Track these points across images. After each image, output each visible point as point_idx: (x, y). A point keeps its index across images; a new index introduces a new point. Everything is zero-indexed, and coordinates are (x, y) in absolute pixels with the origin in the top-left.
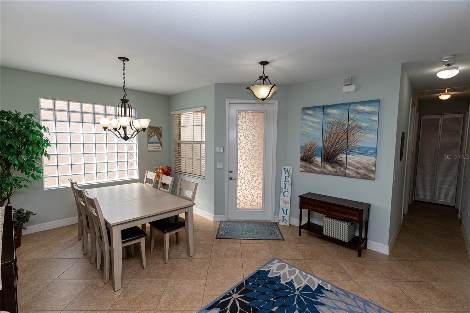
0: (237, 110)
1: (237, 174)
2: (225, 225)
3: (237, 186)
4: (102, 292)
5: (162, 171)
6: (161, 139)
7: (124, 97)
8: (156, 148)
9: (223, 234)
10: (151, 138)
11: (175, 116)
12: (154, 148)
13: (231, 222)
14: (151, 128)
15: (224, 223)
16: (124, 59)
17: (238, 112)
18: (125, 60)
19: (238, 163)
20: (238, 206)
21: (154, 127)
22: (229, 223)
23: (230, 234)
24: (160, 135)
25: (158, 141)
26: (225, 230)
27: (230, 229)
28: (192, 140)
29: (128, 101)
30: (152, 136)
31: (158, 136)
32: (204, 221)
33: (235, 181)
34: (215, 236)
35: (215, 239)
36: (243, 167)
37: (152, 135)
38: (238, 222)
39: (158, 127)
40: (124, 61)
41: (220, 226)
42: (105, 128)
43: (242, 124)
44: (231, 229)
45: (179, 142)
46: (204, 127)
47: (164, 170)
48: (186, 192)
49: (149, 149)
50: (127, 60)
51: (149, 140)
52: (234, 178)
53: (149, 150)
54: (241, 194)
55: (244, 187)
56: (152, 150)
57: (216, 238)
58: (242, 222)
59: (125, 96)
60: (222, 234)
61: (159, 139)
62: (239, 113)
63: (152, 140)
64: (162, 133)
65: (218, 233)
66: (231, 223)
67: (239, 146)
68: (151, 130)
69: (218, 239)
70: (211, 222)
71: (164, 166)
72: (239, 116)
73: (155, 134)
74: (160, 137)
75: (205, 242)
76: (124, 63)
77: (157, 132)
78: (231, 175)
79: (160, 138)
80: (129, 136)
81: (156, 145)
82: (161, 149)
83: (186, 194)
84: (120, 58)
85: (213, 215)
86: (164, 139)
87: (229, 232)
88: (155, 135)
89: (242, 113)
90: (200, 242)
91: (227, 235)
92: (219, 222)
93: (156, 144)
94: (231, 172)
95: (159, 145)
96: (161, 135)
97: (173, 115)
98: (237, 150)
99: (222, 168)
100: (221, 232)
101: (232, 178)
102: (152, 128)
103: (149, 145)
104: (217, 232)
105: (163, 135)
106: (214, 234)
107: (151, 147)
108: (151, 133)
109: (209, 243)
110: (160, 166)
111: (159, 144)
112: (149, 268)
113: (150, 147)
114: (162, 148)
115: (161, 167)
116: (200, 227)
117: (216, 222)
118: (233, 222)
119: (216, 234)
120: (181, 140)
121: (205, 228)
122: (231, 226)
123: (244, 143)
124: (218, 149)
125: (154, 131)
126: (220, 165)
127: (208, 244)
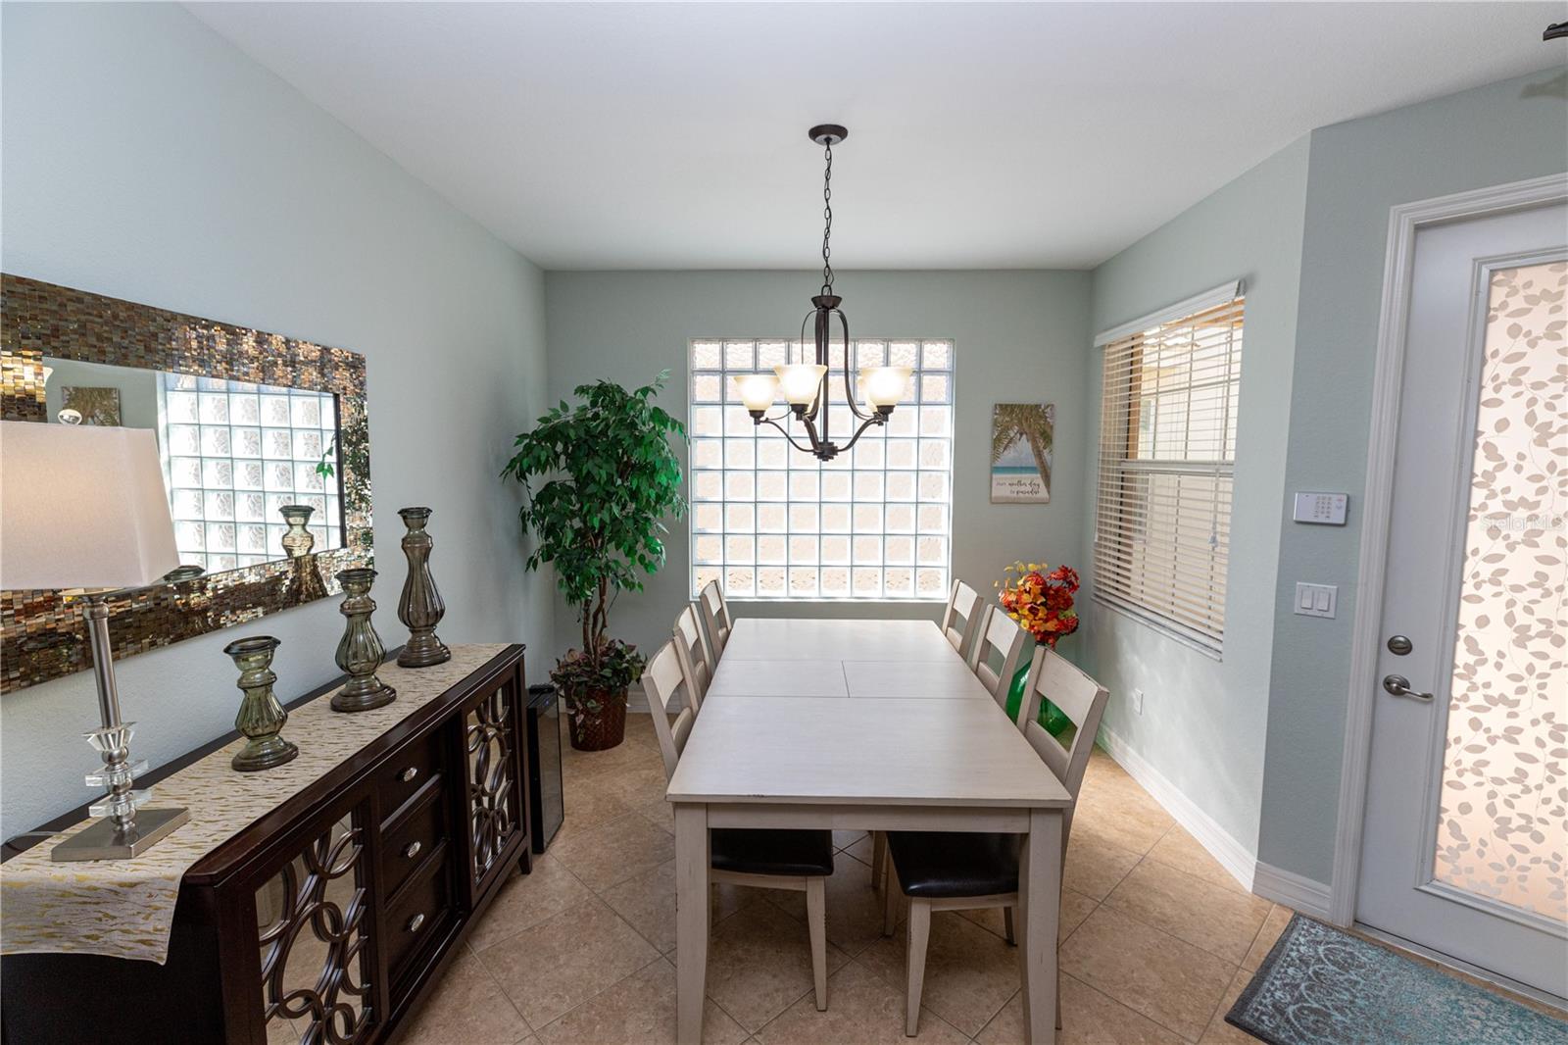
0: (1480, 262)
1: (1446, 667)
2: (1321, 949)
3: (1439, 742)
4: (650, 1031)
5: (1037, 584)
6: (1046, 452)
7: (826, 289)
8: (1023, 488)
9: (1282, 1013)
10: (1005, 449)
11: (1109, 354)
12: (1016, 488)
13: (1374, 944)
14: (1009, 409)
15: (1320, 930)
16: (828, 133)
17: (1493, 272)
18: (832, 136)
19: (1467, 598)
20: (1442, 869)
21: (1021, 407)
22: (1354, 948)
23: (1335, 1034)
24: (1043, 436)
25: (1033, 462)
26: (1310, 988)
27: (1347, 996)
28: (1180, 457)
29: (838, 300)
30: (1010, 442)
31: (1034, 441)
32: (1198, 872)
33: (1427, 710)
34: (1231, 1001)
35: (1220, 1019)
36: (1509, 630)
37: (1011, 439)
38: (1432, 968)
39: (1038, 406)
40: (828, 141)
41: (1281, 943)
42: (757, 415)
43: (1521, 345)
44: (1360, 1002)
45: (1124, 467)
46: (1235, 389)
47: (1044, 583)
48: (1134, 697)
49: (993, 495)
50: (841, 132)
51: (995, 456)
52: (1417, 689)
53: (996, 498)
54: (1478, 798)
55: (1502, 760)
56: (1007, 498)
57: (1228, 1020)
58: (1465, 985)
59: (826, 286)
60: (1279, 1009)
61: (1039, 455)
62: (1499, 277)
63: (1009, 456)
64: (1052, 427)
65: (1254, 988)
66: (1368, 956)
67: (1478, 496)
68: (1008, 419)
69: (1243, 1035)
70: (1237, 890)
71: (1045, 566)
72: (1498, 295)
73: (1021, 434)
74: (1041, 444)
75: (1151, 1013)
76: (828, 149)
77: (1030, 426)
78: (1396, 667)
79: (1045, 448)
80: (840, 444)
81: (1026, 477)
82: (1043, 493)
83: (1132, 700)
84: (815, 133)
85: (1254, 860)
86: (1060, 455)
87: (1338, 1016)
88: (1024, 436)
89: (1523, 276)
90: (1121, 996)
91: (1315, 1032)
92: (1289, 916)
93: (1024, 475)
94: (1400, 648)
95: (1038, 478)
96: (1047, 438)
97: (1103, 347)
98: (1462, 516)
99: (1331, 614)
100: (1278, 994)
101: (1406, 684)
102: (1012, 411)
103: (994, 476)
104: (1247, 977)
105: (1059, 436)
106: (1226, 980)
107: (1004, 486)
108: (1005, 429)
109: (1176, 1027)
110: (1030, 565)
111: (1039, 475)
112: (840, 1016)
113: (998, 484)
114: (1049, 492)
115: (1032, 567)
116: (1158, 901)
117: (1266, 904)
118: (1389, 950)
119: (1243, 986)
120: (1135, 455)
121: (1186, 915)
122: (1366, 977)
123: (1526, 473)
124: (1305, 508)
125: (1020, 423)
126: (1315, 596)
127: (1161, 1033)
